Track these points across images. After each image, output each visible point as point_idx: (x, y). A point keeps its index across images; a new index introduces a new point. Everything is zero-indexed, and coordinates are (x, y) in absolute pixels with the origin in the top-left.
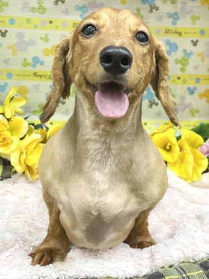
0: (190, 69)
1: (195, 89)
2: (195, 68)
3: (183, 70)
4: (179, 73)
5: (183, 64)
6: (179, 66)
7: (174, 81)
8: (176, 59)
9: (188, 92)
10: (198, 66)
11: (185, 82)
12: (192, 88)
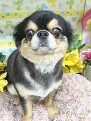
0: (74, 7)
1: (76, 18)
2: (77, 6)
3: (70, 8)
4: (68, 10)
5: (71, 4)
6: (69, 5)
7: (65, 15)
8: (67, 1)
9: (72, 20)
10: (79, 5)
11: (71, 15)
12: (74, 18)
